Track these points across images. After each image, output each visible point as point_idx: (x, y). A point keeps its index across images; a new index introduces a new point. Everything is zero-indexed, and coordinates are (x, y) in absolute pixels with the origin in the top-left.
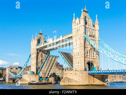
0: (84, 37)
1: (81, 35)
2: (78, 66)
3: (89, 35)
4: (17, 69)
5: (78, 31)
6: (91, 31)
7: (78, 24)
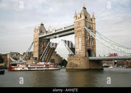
0: (85, 29)
1: (82, 28)
2: (80, 53)
3: (88, 27)
4: (17, 55)
5: (79, 24)
6: (89, 24)
7: (79, 18)
